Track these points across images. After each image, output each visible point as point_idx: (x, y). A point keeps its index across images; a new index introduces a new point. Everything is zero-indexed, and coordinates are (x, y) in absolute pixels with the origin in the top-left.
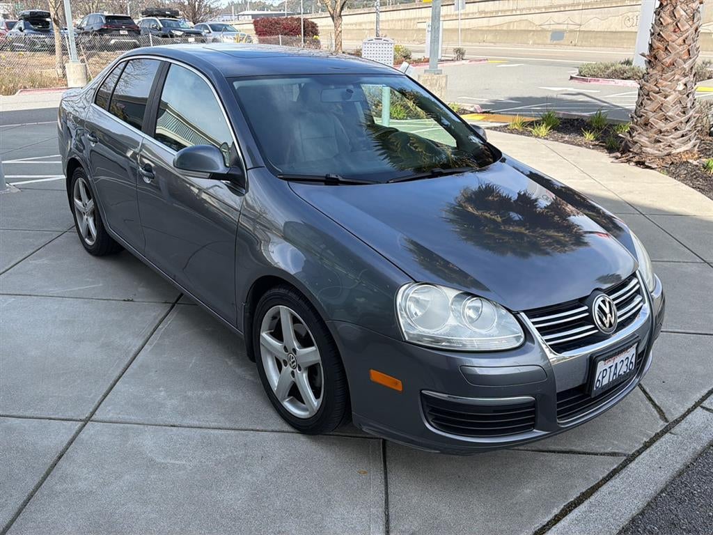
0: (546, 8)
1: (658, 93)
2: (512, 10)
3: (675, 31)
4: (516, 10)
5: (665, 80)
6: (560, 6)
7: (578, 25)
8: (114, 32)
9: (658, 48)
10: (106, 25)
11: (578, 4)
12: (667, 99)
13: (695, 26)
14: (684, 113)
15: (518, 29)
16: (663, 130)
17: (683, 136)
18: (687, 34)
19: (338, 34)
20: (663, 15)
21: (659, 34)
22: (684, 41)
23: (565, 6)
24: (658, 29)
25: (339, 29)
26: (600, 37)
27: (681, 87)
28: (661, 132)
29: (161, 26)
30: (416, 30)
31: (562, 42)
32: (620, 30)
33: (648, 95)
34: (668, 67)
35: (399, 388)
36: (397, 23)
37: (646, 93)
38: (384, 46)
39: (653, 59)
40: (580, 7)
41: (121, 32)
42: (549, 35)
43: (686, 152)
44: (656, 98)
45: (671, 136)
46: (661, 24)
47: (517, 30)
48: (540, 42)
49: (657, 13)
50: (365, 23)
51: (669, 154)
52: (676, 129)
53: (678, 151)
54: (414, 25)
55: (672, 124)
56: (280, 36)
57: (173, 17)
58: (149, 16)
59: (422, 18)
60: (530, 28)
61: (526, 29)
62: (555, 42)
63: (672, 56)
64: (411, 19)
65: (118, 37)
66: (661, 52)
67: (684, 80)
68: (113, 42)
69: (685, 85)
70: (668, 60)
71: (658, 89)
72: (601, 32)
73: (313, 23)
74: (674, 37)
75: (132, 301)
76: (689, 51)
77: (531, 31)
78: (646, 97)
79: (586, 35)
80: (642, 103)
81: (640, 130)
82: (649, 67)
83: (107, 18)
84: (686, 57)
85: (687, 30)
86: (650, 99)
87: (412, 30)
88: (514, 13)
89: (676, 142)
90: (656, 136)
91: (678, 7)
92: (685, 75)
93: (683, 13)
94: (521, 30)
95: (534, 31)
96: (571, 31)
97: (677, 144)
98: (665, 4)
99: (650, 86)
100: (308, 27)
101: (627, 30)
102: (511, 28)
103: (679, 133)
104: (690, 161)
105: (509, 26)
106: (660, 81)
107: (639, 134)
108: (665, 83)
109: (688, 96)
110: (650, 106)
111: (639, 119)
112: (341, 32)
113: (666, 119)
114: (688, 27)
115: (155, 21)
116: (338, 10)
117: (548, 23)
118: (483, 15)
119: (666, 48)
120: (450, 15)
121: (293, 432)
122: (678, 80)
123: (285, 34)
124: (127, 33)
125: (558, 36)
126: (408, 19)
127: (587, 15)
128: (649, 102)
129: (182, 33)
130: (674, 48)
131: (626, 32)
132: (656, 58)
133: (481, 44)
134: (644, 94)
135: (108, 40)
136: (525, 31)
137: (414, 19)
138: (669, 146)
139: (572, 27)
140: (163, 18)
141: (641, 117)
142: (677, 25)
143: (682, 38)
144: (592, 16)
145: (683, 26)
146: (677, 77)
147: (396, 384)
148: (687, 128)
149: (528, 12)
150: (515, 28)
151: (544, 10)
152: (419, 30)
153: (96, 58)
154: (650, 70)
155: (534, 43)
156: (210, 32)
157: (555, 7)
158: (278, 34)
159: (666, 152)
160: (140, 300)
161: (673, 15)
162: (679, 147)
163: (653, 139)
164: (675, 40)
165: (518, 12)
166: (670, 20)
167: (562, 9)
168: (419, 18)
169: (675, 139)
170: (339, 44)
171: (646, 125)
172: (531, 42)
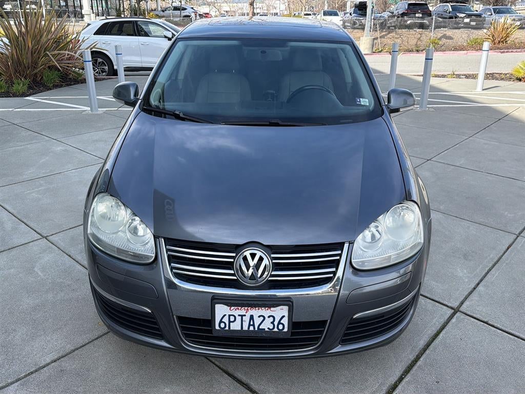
8: (412, 15)
10: (407, 10)
29: (451, 10)
41: (417, 15)
57: (463, 3)
58: (445, 3)
65: (414, 19)
68: (409, 22)
83: (410, 5)
115: (448, 5)
124: (421, 15)
129: (464, 15)
135: (406, 21)
140: (455, 4)
153: (393, 34)
156: (492, 14)
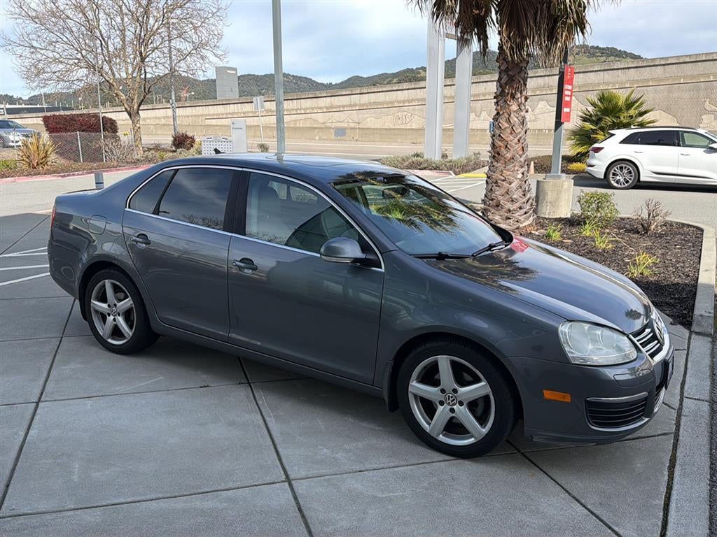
0: (327, 108)
1: (503, 181)
2: (297, 110)
3: (511, 133)
4: (301, 109)
5: (508, 170)
6: (339, 107)
7: (356, 123)
9: (500, 146)
11: (355, 105)
12: (512, 185)
13: (524, 129)
14: (524, 195)
15: (304, 126)
16: (511, 209)
17: (526, 213)
18: (520, 136)
19: (136, 131)
20: (501, 121)
21: (499, 136)
22: (519, 140)
23: (343, 106)
24: (498, 132)
25: (138, 125)
26: (377, 133)
27: (520, 176)
28: (510, 211)
30: (205, 126)
31: (344, 137)
32: (393, 127)
33: (496, 182)
34: (509, 160)
35: (568, 399)
36: (184, 119)
37: (495, 181)
38: (224, 144)
39: (496, 154)
40: (357, 108)
42: (333, 131)
43: (529, 225)
44: (503, 185)
45: (518, 214)
46: (500, 127)
47: (303, 128)
48: (325, 138)
49: (495, 119)
50: (149, 118)
51: (518, 228)
52: (520, 208)
53: (524, 225)
54: (202, 121)
55: (518, 205)
56: (78, 133)
59: (209, 115)
60: (315, 126)
61: (311, 126)
62: (339, 138)
63: (512, 152)
64: (198, 116)
66: (503, 149)
67: (522, 170)
69: (523, 174)
70: (509, 155)
71: (503, 178)
72: (377, 129)
73: (111, 119)
74: (511, 137)
75: (208, 386)
76: (523, 148)
77: (315, 128)
78: (494, 185)
79: (365, 131)
80: (491, 189)
81: (493, 211)
82: (493, 160)
84: (521, 153)
85: (520, 133)
86: (499, 186)
87: (201, 126)
88: (299, 112)
89: (522, 218)
90: (506, 214)
91: (512, 115)
92: (522, 167)
93: (516, 119)
94: (307, 128)
95: (318, 128)
96: (352, 128)
97: (522, 220)
98: (501, 113)
99: (497, 176)
100: (106, 124)
101: (398, 127)
102: (298, 125)
103: (523, 211)
104: (533, 232)
105: (295, 124)
106: (504, 171)
107: (493, 213)
108: (508, 173)
109: (525, 182)
110: (498, 192)
111: (490, 202)
112: (139, 128)
113: (512, 201)
114: (520, 130)
116: (135, 107)
117: (331, 121)
118: (270, 114)
119: (506, 146)
120: (238, 113)
121: (451, 460)
122: (518, 170)
123: (83, 131)
125: (340, 132)
126: (195, 116)
127: (363, 114)
128: (498, 188)
130: (512, 146)
131: (399, 129)
132: (499, 154)
133: (271, 140)
134: (491, 182)
136: (310, 128)
137: (202, 116)
138: (517, 221)
139: (353, 125)
141: (492, 200)
142: (512, 128)
143: (517, 138)
144: (367, 116)
145: (517, 129)
146: (516, 169)
147: (564, 397)
148: (528, 207)
149: (311, 111)
150: (301, 125)
151: (325, 110)
152: (208, 126)
154: (495, 164)
155: (320, 139)
157: (335, 108)
158: (75, 130)
159: (516, 227)
160: (215, 385)
161: (509, 121)
162: (524, 222)
163: (504, 217)
164: (512, 140)
165: (302, 112)
166: (507, 125)
167: (342, 109)
168: (206, 115)
169: (521, 216)
170: (137, 138)
171: (497, 206)
172: (317, 138)
